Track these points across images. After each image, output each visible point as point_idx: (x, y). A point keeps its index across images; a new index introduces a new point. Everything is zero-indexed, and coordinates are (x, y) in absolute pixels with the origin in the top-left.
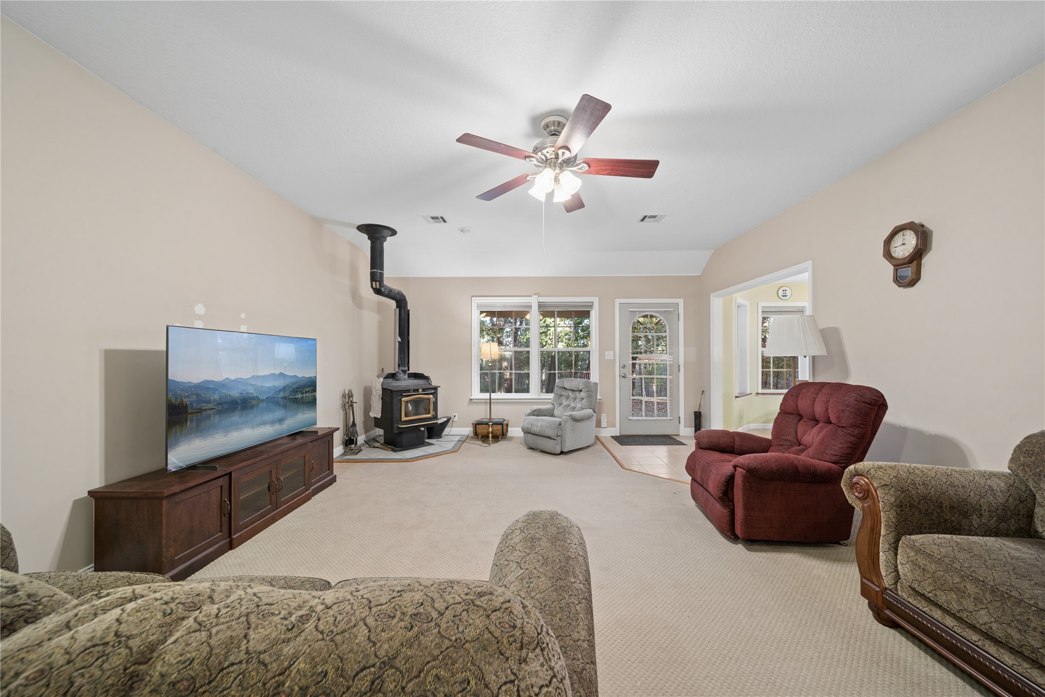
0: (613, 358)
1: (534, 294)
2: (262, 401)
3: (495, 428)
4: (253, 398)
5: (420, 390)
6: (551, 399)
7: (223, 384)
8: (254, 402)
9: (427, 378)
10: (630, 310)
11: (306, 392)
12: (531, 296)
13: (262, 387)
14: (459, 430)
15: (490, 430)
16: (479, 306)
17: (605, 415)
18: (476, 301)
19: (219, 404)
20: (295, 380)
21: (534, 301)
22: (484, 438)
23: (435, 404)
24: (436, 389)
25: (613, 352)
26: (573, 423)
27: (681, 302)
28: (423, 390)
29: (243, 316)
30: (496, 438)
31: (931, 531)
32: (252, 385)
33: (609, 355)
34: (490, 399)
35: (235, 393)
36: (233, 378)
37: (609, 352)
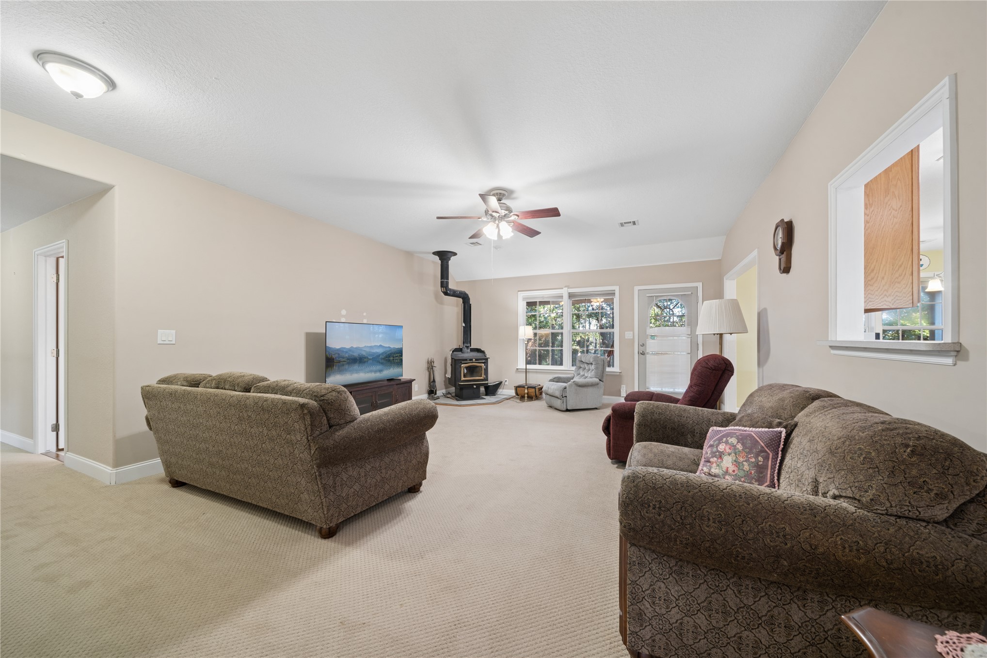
0: (632, 338)
1: (565, 287)
2: (370, 359)
3: (530, 391)
4: (365, 358)
5: (474, 360)
6: (573, 371)
7: (351, 349)
8: (365, 360)
9: (483, 352)
10: (648, 295)
11: (396, 357)
12: (562, 288)
13: (370, 352)
14: (508, 391)
15: (526, 391)
16: (524, 299)
17: (624, 386)
18: (521, 295)
19: (348, 359)
20: (388, 349)
21: (565, 292)
22: (522, 398)
23: (486, 370)
24: (487, 359)
25: (632, 332)
26: (576, 387)
27: (700, 285)
28: (476, 360)
29: (365, 314)
30: (530, 398)
31: (646, 441)
32: (365, 351)
33: (628, 335)
34: (526, 369)
35: (356, 354)
36: (355, 347)
37: (629, 332)
